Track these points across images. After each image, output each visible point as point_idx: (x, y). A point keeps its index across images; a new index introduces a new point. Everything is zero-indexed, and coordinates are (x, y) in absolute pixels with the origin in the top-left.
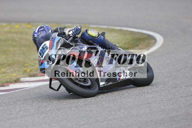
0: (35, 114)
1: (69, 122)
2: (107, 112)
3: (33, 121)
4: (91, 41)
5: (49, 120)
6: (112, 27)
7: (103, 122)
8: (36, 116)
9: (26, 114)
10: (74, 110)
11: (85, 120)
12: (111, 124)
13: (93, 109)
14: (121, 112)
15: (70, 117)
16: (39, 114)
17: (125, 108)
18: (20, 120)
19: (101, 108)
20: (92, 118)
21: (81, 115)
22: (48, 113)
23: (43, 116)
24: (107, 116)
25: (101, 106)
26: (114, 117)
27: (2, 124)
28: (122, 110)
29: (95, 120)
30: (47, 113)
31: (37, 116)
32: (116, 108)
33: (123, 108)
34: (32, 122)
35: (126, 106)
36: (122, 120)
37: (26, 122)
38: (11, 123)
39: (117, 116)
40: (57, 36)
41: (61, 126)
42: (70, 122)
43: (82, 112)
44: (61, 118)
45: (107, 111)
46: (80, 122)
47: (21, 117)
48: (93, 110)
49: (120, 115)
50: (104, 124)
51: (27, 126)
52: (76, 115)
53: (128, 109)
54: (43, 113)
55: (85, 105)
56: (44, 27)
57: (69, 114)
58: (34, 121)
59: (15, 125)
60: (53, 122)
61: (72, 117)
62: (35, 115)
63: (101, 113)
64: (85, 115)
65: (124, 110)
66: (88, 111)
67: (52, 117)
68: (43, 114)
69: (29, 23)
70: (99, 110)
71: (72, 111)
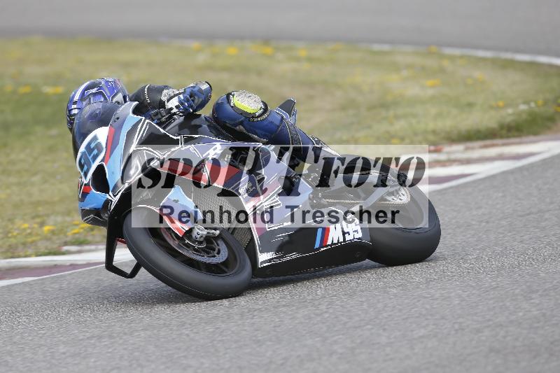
0: (284, 306)
1: (381, 332)
2: (492, 302)
3: (275, 327)
4: (242, 127)
5: (323, 323)
6: (509, 56)
7: (478, 331)
8: (284, 312)
9: (257, 307)
10: (395, 295)
11: (427, 325)
12: (504, 337)
13: (451, 293)
14: (532, 303)
15: (385, 315)
16: (294, 308)
17: (545, 290)
18: (240, 322)
19: (474, 292)
20: (446, 320)
21: (416, 311)
22: (319, 305)
23: (306, 313)
24: (492, 313)
25: (474, 285)
26: (513, 318)
27: (188, 335)
28: (534, 296)
29: (457, 326)
30: (316, 303)
31: (290, 313)
32: (517, 291)
33: (537, 291)
34: (275, 331)
35: (548, 286)
36: (536, 325)
37: (257, 330)
38: (214, 332)
39: (521, 314)
40: (131, 114)
41: (358, 341)
42: (384, 330)
43: (419, 301)
44: (357, 318)
45: (493, 298)
46: (412, 331)
47: (242, 315)
48: (449, 297)
49: (530, 311)
50: (484, 338)
51: (259, 341)
52: (400, 310)
53: (553, 294)
54: (305, 303)
55: (428, 282)
56: (100, 83)
57: (380, 306)
58: (279, 326)
59: (224, 338)
60: (336, 329)
61: (390, 316)
62: (284, 309)
63: (474, 304)
64: (426, 309)
65: (541, 296)
66: (437, 299)
67: (333, 316)
68: (306, 307)
69: (266, 41)
70: (468, 296)
71: (390, 299)
